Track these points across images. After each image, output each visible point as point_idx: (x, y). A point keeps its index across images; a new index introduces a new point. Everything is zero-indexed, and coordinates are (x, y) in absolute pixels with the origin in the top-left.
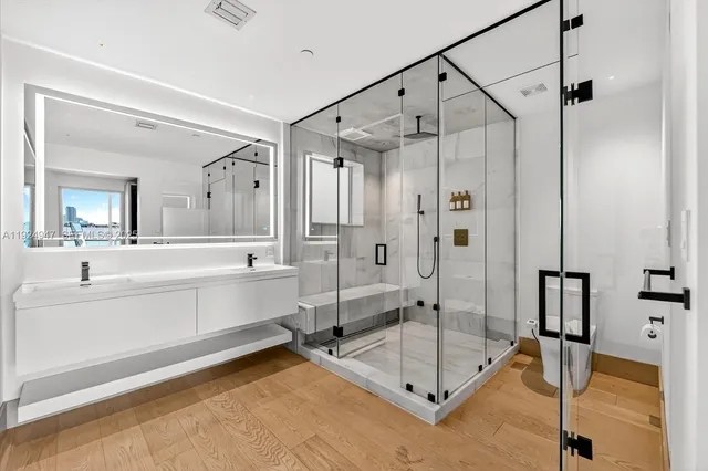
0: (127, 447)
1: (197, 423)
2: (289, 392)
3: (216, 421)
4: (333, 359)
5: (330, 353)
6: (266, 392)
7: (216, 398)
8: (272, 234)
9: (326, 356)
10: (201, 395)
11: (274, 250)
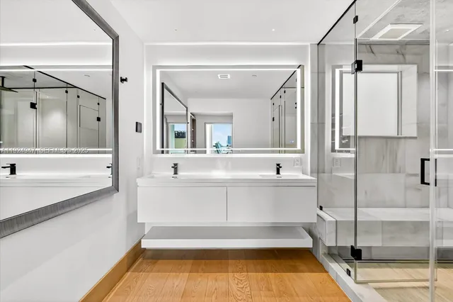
0: (176, 284)
1: (216, 289)
2: (292, 295)
3: (227, 293)
4: (349, 281)
5: (349, 273)
6: (274, 287)
7: (237, 275)
8: (299, 147)
9: (343, 275)
10: (230, 269)
11: (301, 162)
